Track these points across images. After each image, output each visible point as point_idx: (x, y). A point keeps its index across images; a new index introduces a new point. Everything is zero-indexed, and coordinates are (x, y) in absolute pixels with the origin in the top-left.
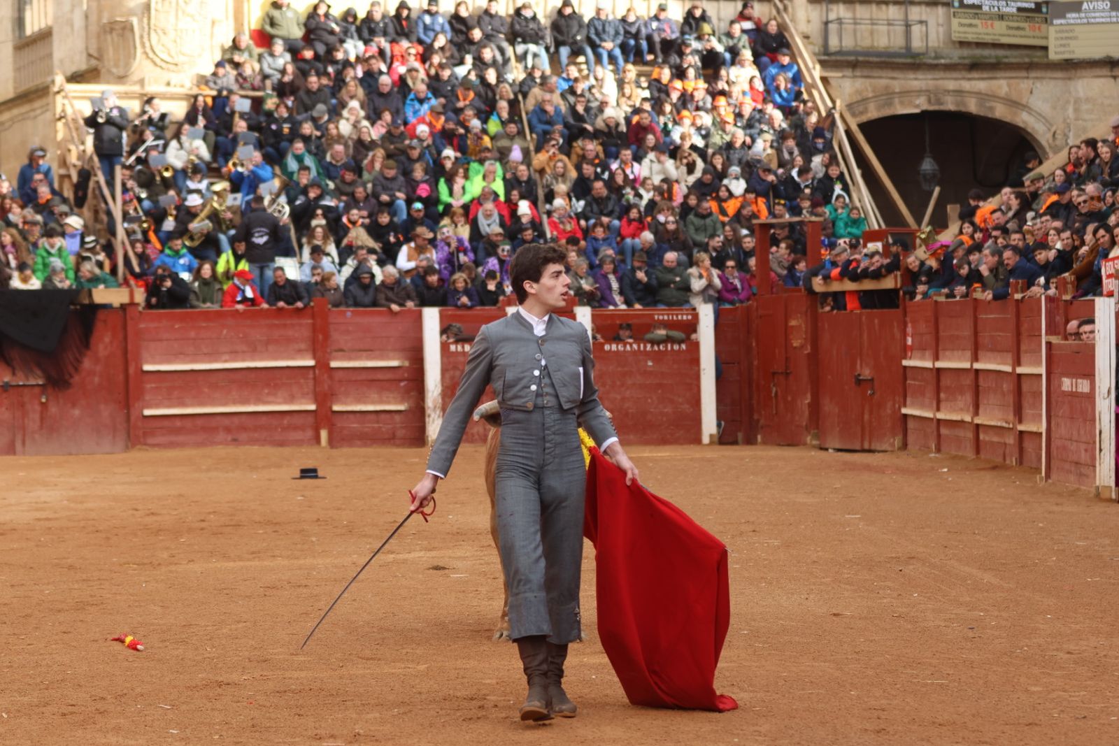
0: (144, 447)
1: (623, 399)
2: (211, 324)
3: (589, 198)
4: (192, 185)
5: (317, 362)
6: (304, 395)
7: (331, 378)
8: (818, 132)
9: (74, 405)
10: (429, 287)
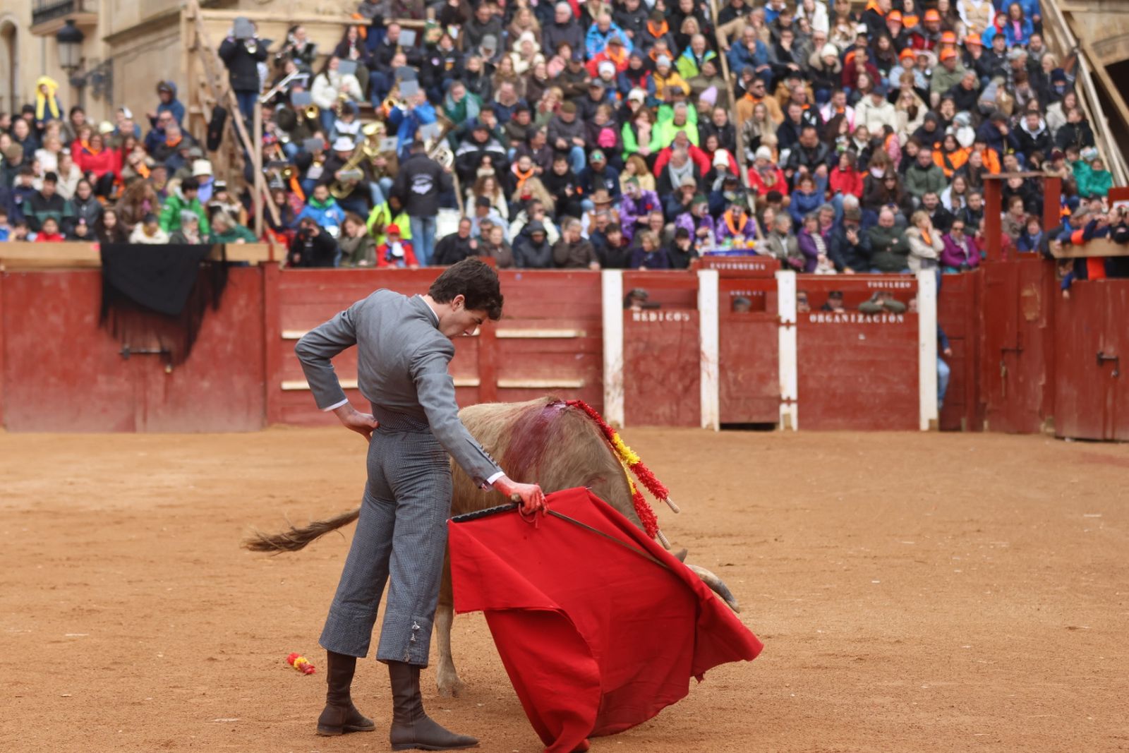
0: (283, 425)
1: (831, 378)
2: (362, 286)
3: (796, 145)
4: (341, 126)
6: (467, 368)
7: (497, 349)
8: (1057, 74)
9: (203, 376)
10: (610, 245)
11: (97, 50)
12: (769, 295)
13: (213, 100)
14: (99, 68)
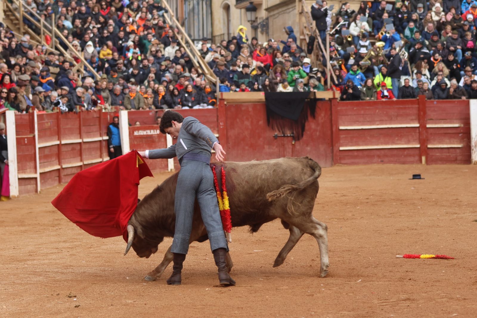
0: (340, 165)
2: (371, 108)
4: (362, 43)
5: (420, 125)
6: (414, 140)
7: (427, 132)
9: (307, 145)
10: (473, 89)
11: (262, 14)
13: (309, 33)
14: (263, 21)
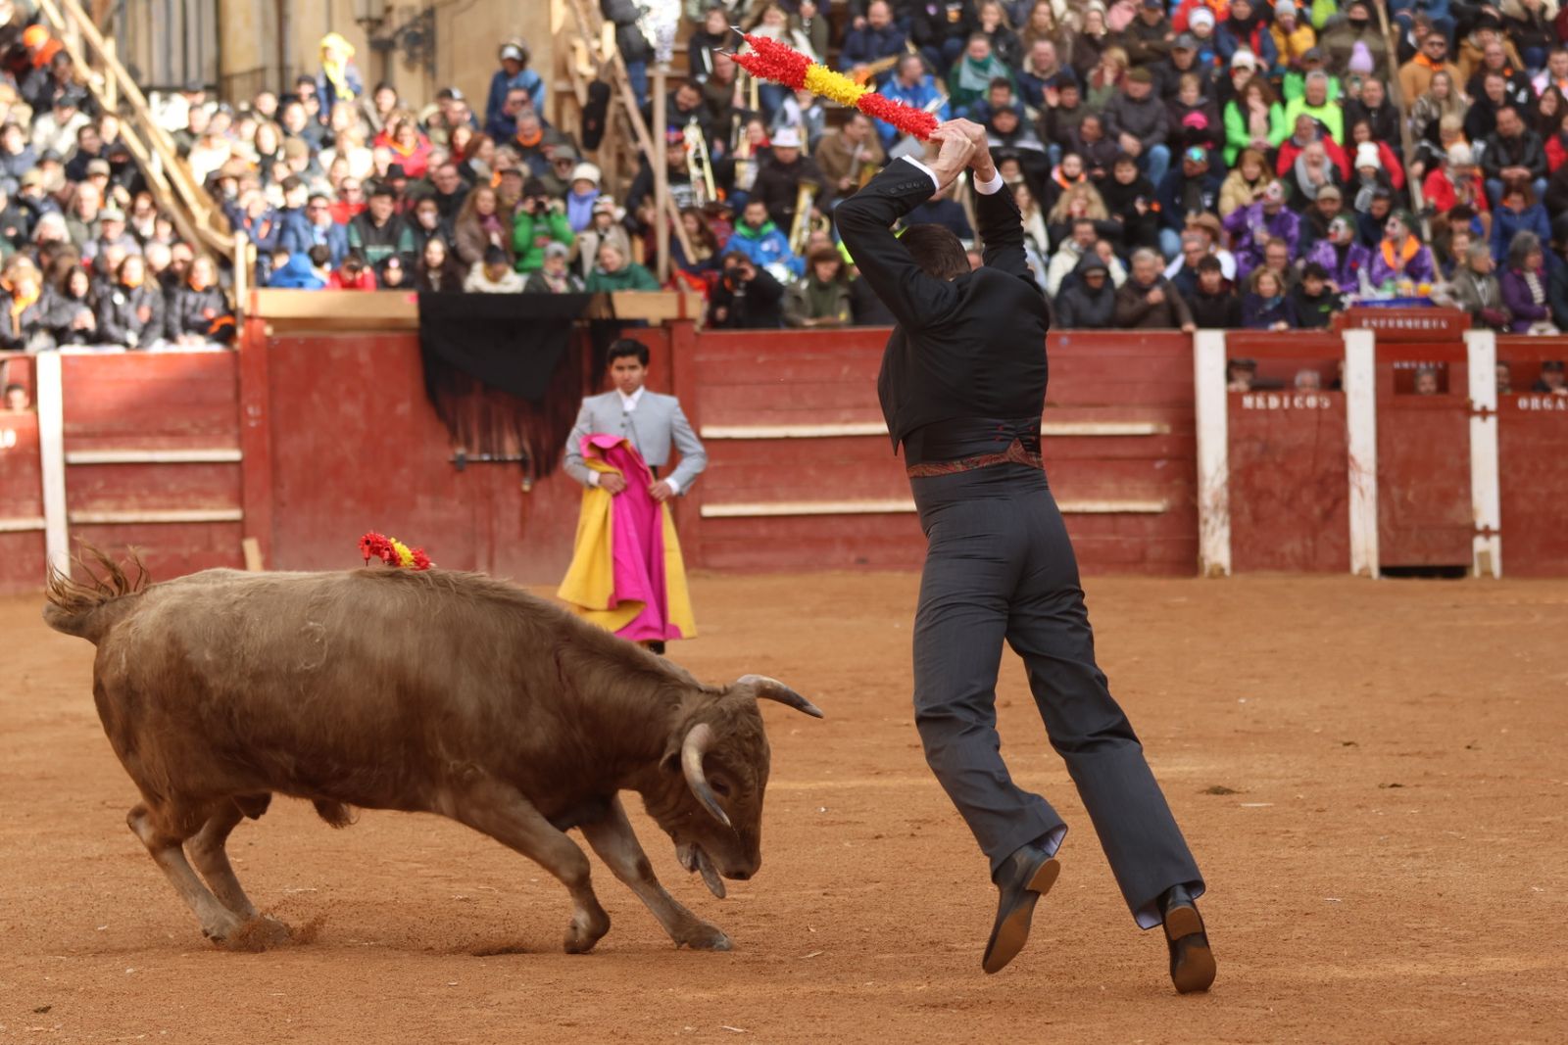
1: (1552, 496)
2: (822, 357)
10: (1204, 292)
12: (1454, 368)
13: (591, 72)
14: (414, 23)
